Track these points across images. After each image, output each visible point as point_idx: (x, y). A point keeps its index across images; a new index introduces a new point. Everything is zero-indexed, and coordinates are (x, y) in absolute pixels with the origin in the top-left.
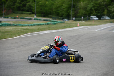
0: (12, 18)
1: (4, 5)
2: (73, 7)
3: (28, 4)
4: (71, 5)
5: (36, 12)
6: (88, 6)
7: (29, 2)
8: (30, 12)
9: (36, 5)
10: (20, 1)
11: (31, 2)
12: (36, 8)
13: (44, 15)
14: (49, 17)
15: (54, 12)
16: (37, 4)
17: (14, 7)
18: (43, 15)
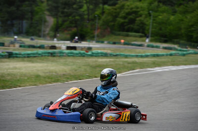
0: (109, 43)
1: (97, 21)
3: (138, 19)
5: (152, 33)
7: (141, 16)
8: (140, 34)
9: (151, 21)
10: (124, 15)
11: (144, 16)
12: (151, 26)
13: (165, 39)
14: (174, 43)
15: (184, 35)
16: (154, 20)
17: (114, 25)
18: (163, 39)
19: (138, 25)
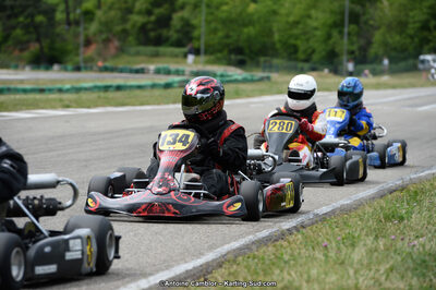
2: (351, 22)
3: (176, 17)
4: (342, 13)
6: (411, 14)
7: (182, 7)
9: (203, 18)
10: (144, 6)
11: (189, 8)
13: (240, 57)
14: (257, 65)
15: (278, 46)
17: (125, 31)
18: (233, 57)
19: (178, 31)
